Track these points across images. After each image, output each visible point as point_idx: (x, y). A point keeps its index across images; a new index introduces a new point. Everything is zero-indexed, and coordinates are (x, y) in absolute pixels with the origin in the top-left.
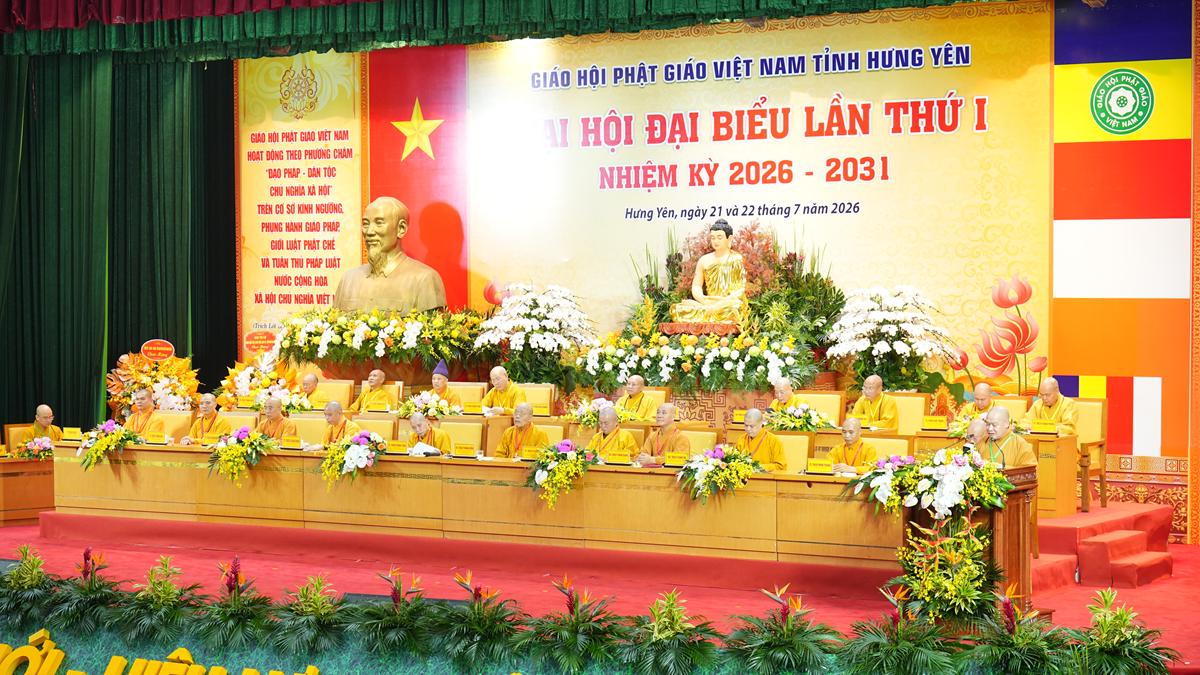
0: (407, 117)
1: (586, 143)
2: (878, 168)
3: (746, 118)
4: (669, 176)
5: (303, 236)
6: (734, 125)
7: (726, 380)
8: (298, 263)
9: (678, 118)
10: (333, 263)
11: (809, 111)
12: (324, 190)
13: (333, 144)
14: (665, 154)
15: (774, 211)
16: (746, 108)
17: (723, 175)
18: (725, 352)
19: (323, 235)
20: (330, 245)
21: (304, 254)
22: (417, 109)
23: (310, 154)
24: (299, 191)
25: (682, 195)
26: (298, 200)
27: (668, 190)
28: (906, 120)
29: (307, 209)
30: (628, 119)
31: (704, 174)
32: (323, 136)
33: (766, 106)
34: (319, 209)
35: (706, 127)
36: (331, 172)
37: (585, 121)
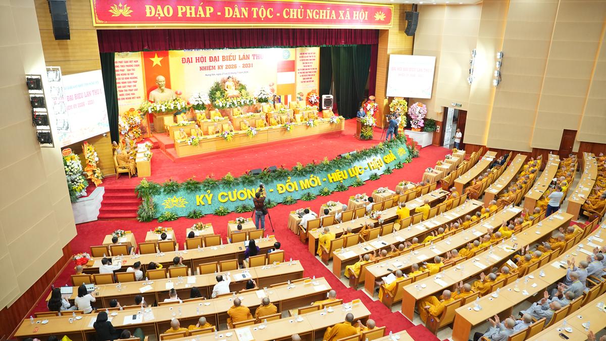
0: (154, 57)
1: (196, 62)
2: (251, 65)
3: (228, 57)
4: (214, 68)
5: (127, 84)
6: (226, 58)
7: (245, 104)
8: (126, 91)
9: (215, 57)
10: (136, 90)
11: (239, 56)
12: (132, 74)
13: (134, 64)
14: (213, 64)
15: (233, 73)
16: (228, 55)
17: (224, 67)
18: (244, 100)
19: (133, 84)
20: (135, 86)
21: (127, 88)
22: (156, 55)
23: (128, 66)
24: (125, 74)
25: (216, 71)
26: (125, 76)
27: (214, 70)
28: (255, 58)
29: (128, 78)
30: (205, 57)
31: (220, 67)
32: (131, 62)
33: (232, 55)
34: (131, 78)
35: (221, 58)
36: (134, 70)
37: (196, 58)
